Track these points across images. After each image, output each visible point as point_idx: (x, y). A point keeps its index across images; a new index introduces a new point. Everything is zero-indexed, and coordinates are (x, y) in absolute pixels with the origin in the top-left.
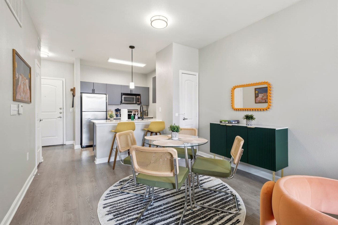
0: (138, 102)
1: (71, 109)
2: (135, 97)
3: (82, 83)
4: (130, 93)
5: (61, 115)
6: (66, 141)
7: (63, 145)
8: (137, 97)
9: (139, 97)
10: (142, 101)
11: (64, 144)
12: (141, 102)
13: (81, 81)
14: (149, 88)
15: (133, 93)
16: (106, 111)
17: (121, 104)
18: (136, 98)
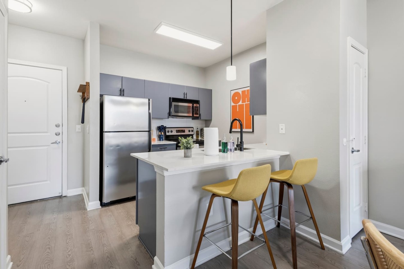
0: (196, 114)
1: (79, 127)
2: (191, 105)
3: (104, 77)
4: (183, 98)
5: (59, 139)
6: (67, 189)
7: (61, 197)
8: (195, 105)
9: (198, 105)
10: (201, 112)
11: (63, 195)
12: (200, 115)
13: (101, 73)
14: (212, 90)
15: (188, 98)
16: (148, 130)
17: (168, 118)
18: (193, 107)
